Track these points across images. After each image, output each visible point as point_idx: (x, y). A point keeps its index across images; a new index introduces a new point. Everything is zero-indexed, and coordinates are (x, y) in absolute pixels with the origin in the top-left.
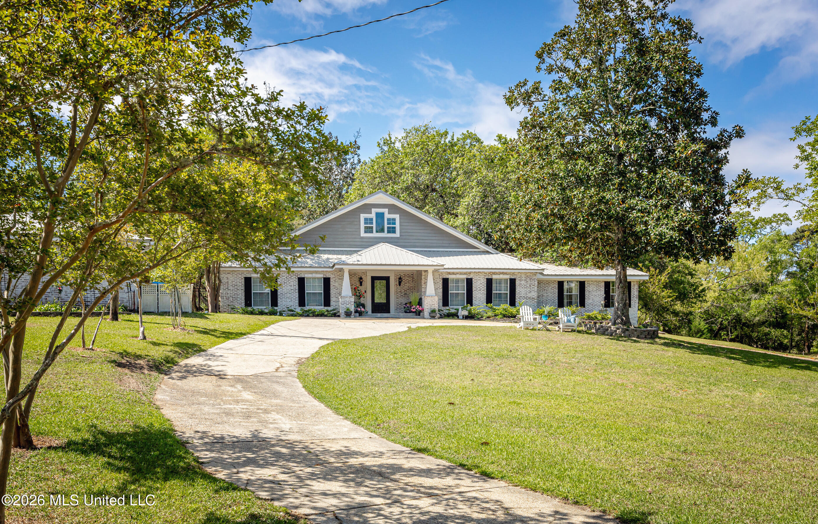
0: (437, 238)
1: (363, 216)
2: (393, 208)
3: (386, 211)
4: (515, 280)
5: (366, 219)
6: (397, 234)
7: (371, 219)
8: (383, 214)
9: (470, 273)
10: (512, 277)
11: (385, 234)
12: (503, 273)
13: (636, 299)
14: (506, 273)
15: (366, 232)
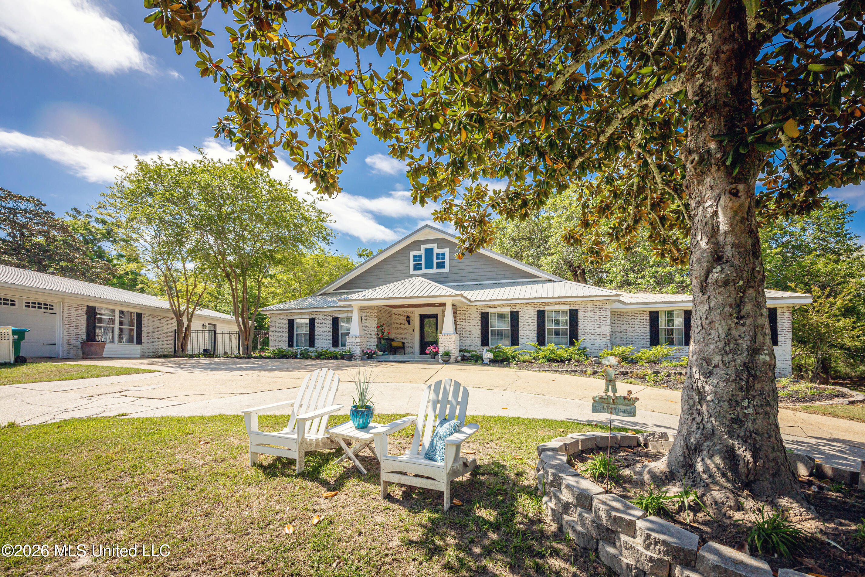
0: (490, 270)
1: (412, 254)
2: (442, 242)
3: (435, 246)
4: (577, 311)
5: (415, 257)
6: (447, 269)
7: (421, 256)
8: (432, 250)
9: (515, 305)
10: (573, 308)
11: (434, 270)
12: (560, 303)
13: (787, 333)
14: (564, 303)
15: (415, 269)
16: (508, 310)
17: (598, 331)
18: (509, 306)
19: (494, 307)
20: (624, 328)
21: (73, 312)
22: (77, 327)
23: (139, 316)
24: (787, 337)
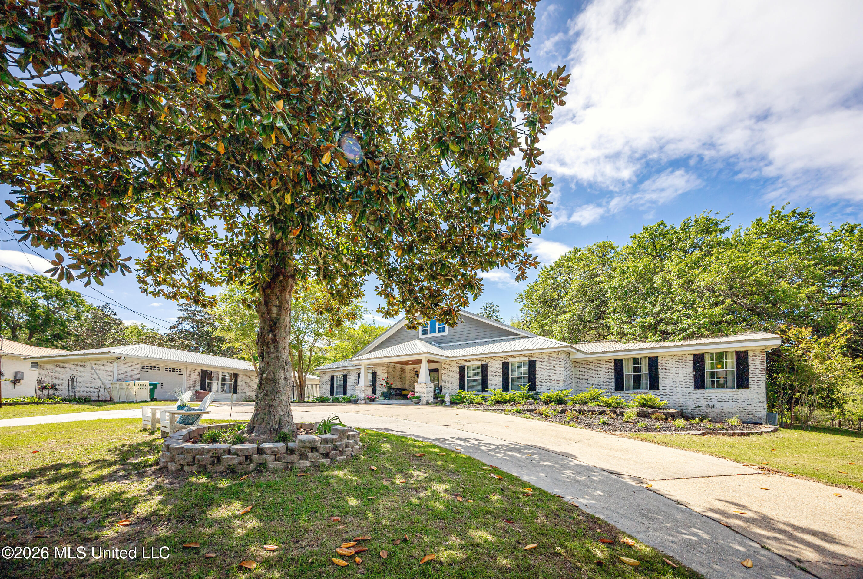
4: (535, 361)
6: (446, 333)
9: (486, 358)
10: (531, 359)
11: (437, 334)
12: (520, 356)
13: (760, 375)
14: (524, 356)
15: (423, 334)
16: (480, 363)
17: (553, 378)
18: (481, 360)
19: (469, 361)
20: (590, 375)
21: (193, 373)
22: (195, 382)
23: (236, 376)
24: (760, 379)
